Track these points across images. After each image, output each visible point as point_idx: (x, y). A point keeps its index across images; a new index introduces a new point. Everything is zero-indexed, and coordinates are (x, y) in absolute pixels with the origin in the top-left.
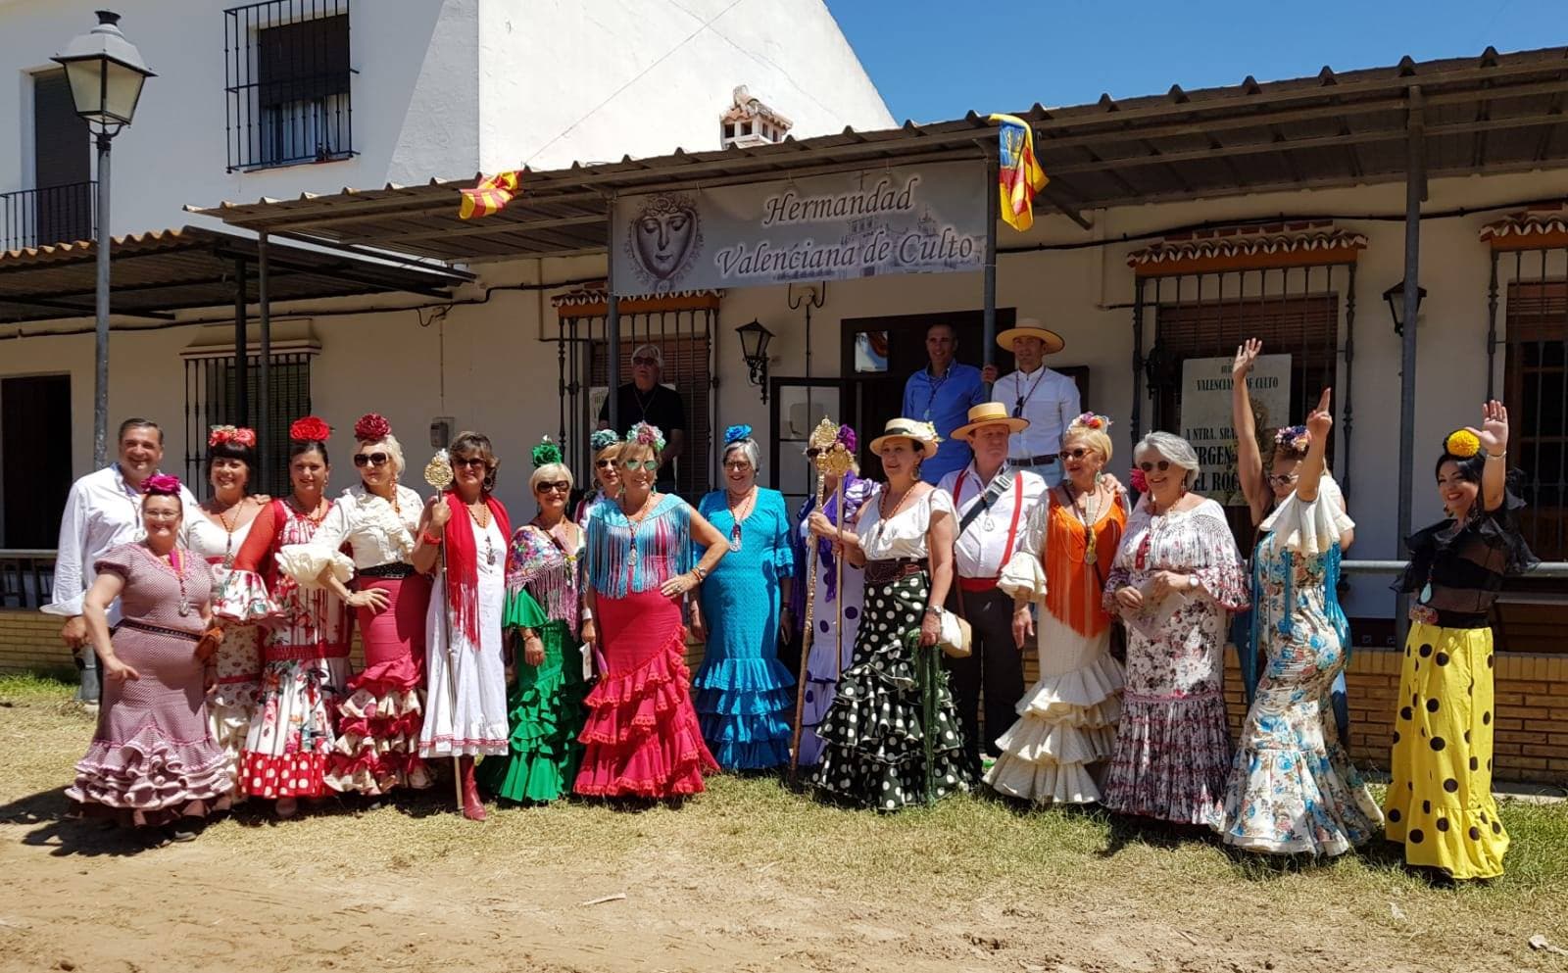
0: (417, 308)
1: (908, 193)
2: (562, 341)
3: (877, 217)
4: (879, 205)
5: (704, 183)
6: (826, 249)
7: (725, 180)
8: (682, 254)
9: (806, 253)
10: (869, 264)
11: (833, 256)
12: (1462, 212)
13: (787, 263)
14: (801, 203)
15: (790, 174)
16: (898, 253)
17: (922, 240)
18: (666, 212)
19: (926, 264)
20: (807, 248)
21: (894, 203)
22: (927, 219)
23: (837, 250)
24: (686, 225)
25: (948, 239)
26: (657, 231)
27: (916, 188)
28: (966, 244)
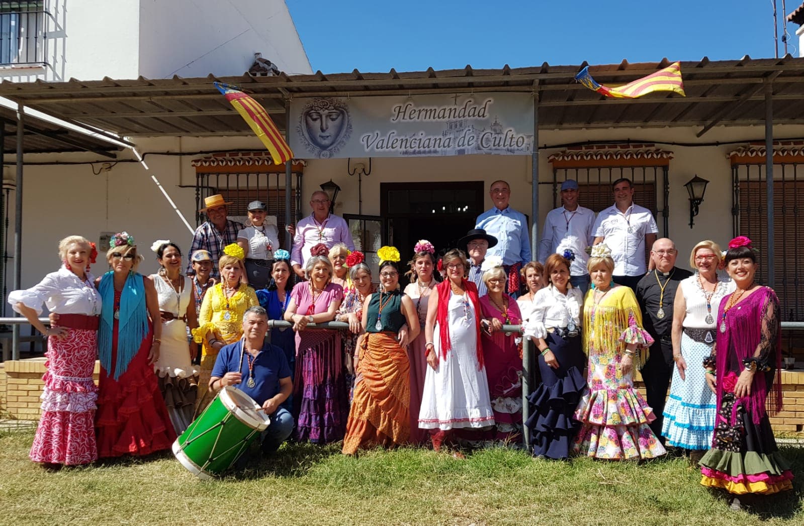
0: (90, 163)
1: (485, 108)
2: (197, 187)
3: (466, 121)
4: (466, 114)
5: (352, 93)
6: (433, 138)
7: (368, 93)
8: (337, 135)
9: (420, 139)
10: (461, 148)
11: (438, 142)
12: (717, 144)
13: (408, 145)
14: (417, 110)
15: (410, 92)
16: (479, 142)
17: (494, 136)
18: (326, 109)
19: (496, 149)
20: (421, 137)
21: (476, 113)
22: (496, 124)
23: (440, 139)
24: (340, 118)
25: (509, 135)
26: (318, 121)
27: (490, 106)
28: (521, 139)
